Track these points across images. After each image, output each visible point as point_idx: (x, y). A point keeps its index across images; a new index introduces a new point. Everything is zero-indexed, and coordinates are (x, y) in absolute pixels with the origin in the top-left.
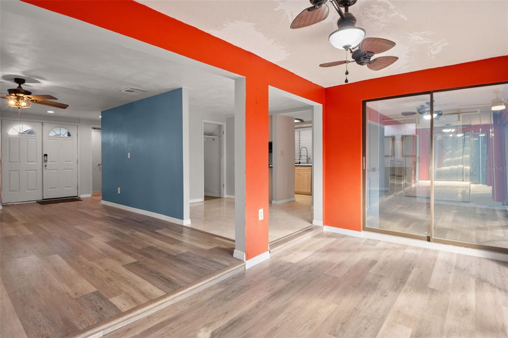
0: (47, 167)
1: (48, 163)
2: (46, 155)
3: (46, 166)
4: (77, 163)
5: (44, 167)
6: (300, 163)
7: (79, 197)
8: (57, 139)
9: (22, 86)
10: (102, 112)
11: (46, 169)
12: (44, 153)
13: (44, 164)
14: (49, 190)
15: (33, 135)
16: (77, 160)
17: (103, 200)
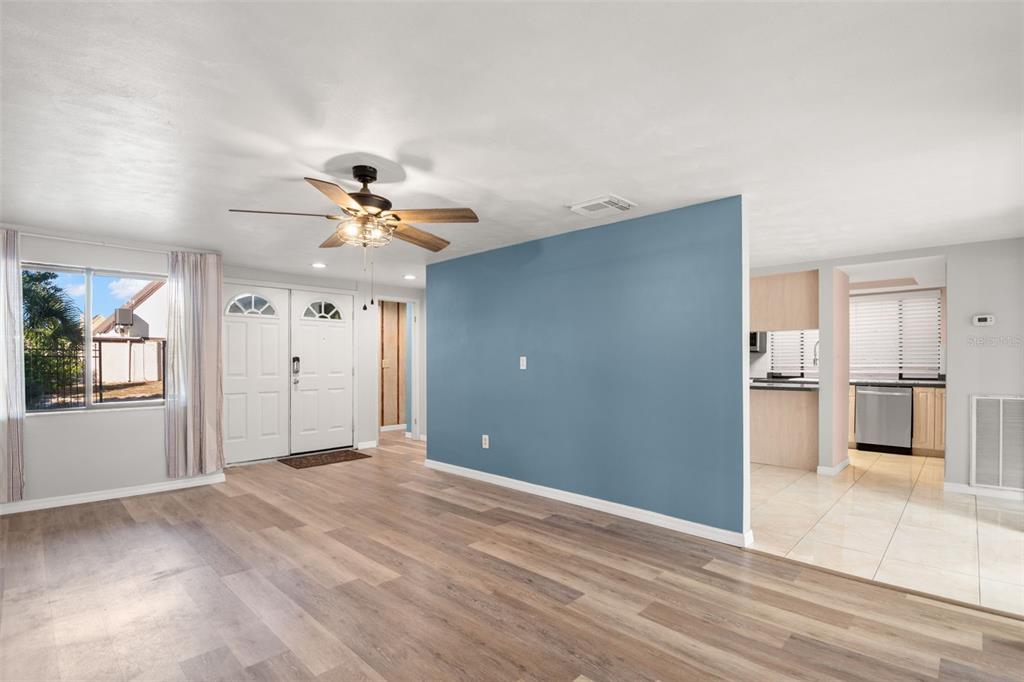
0: (298, 385)
1: (300, 376)
2: (296, 359)
3: (296, 382)
4: (353, 374)
5: (293, 385)
6: (802, 375)
7: (355, 447)
8: (316, 326)
9: (370, 186)
10: (428, 267)
11: (296, 389)
12: (294, 355)
13: (293, 378)
14: (302, 433)
15: (273, 316)
16: (353, 370)
17: (428, 458)
